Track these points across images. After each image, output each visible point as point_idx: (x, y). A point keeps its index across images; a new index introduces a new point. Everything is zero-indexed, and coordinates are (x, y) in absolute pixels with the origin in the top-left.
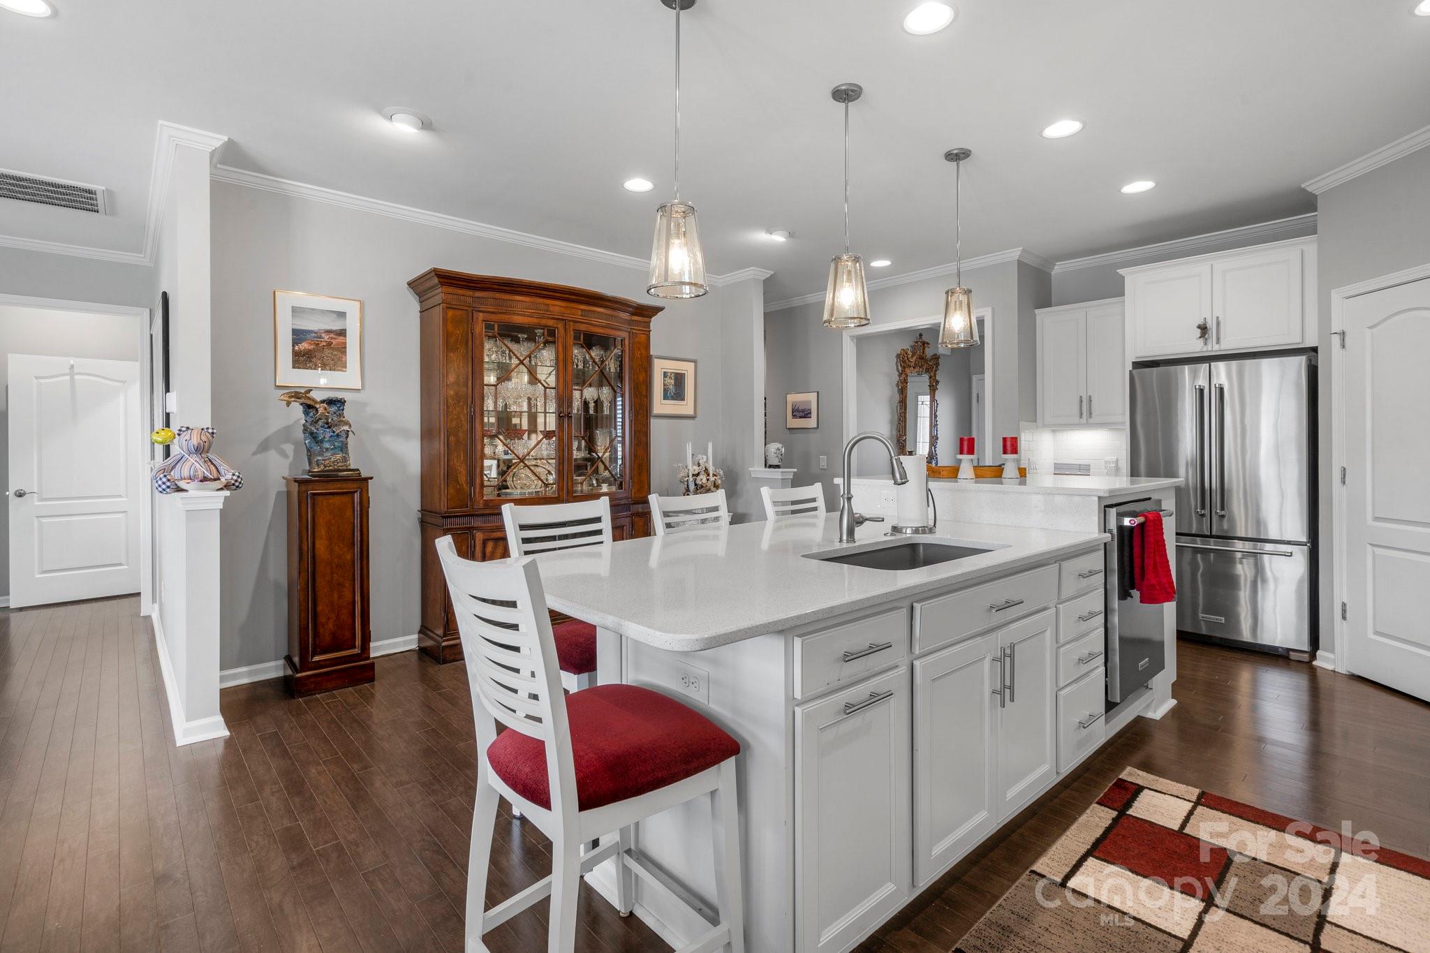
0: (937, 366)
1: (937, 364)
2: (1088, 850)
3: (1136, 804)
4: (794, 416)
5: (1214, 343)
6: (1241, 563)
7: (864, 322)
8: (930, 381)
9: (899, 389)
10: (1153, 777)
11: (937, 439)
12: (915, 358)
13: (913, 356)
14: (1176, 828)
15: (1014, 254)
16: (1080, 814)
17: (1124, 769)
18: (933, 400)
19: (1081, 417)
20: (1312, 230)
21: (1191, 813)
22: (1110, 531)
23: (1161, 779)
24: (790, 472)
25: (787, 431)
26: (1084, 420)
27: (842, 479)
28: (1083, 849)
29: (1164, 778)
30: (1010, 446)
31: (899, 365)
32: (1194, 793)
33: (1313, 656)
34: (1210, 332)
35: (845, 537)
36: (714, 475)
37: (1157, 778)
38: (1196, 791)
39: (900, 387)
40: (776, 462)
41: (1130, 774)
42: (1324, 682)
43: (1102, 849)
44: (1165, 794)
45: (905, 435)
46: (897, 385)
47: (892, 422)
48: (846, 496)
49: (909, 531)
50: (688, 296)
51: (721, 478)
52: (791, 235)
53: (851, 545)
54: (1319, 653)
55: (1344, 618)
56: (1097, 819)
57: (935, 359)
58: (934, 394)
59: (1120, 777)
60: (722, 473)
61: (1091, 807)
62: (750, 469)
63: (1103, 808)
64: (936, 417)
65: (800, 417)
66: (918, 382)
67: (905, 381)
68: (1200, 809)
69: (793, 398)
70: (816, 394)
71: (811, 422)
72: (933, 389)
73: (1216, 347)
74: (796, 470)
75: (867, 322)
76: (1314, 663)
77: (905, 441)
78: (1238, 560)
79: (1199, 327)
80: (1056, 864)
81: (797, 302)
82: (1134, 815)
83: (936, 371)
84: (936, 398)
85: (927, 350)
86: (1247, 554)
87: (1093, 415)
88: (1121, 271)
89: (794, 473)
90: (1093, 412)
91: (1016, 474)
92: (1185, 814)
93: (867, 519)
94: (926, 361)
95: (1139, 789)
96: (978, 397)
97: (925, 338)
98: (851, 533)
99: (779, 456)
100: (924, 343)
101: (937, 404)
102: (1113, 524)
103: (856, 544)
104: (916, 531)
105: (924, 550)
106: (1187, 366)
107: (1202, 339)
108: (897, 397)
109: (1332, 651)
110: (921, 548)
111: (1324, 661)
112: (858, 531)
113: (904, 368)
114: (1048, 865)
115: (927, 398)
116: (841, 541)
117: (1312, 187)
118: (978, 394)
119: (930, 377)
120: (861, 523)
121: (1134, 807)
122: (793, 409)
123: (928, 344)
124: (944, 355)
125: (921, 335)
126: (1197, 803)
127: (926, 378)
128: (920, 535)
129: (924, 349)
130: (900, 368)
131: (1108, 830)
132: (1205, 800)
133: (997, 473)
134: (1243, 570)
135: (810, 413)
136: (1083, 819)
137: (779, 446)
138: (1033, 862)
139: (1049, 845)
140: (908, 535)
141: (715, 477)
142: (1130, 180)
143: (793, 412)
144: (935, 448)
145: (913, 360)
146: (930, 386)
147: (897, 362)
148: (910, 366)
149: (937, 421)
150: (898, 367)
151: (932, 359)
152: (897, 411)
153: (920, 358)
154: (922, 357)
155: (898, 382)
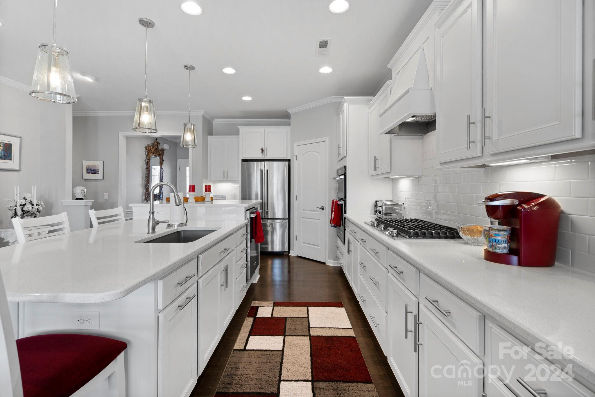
0: (163, 154)
1: (163, 153)
2: (249, 334)
3: (258, 313)
4: (88, 173)
5: (265, 155)
6: (269, 227)
7: (154, 131)
8: (160, 160)
9: (146, 162)
10: (260, 302)
12: (154, 149)
13: (152, 148)
14: (270, 316)
15: (201, 112)
16: (243, 323)
17: (251, 302)
18: (161, 169)
19: (224, 178)
20: (289, 124)
21: (273, 310)
22: (248, 219)
23: (263, 302)
24: (90, 202)
25: (83, 180)
26: (225, 179)
27: (149, 204)
28: (247, 335)
29: (263, 301)
30: (208, 189)
31: (146, 151)
32: (272, 303)
33: (289, 252)
34: (264, 151)
35: (151, 231)
36: (37, 205)
37: (262, 302)
38: (272, 302)
39: (147, 162)
40: (81, 197)
41: (254, 303)
42: (291, 260)
43: (253, 332)
44: (265, 306)
45: (149, 183)
46: (145, 161)
47: (142, 178)
48: (151, 212)
49: (176, 226)
50: (61, 102)
51: (42, 206)
52: (96, 79)
53: (154, 235)
54: (290, 251)
55: (296, 240)
56: (248, 322)
58: (162, 166)
59: (251, 305)
60: (43, 203)
61: (246, 319)
62: (62, 201)
63: (249, 318)
64: (162, 176)
65: (92, 173)
66: (155, 159)
67: (149, 159)
68: (275, 307)
69: (86, 164)
70: (103, 162)
71: (99, 176)
72: (161, 163)
73: (266, 157)
74: (94, 201)
75: (155, 131)
76: (289, 255)
77: (149, 186)
78: (268, 226)
79: (261, 149)
80: (240, 344)
81: (91, 114)
82: (258, 316)
83: (163, 156)
84: (163, 168)
85: (159, 146)
86: (272, 224)
87: (228, 178)
88: (238, 126)
89: (93, 202)
90: (228, 176)
91: (210, 200)
92: (272, 311)
93: (160, 222)
94: (159, 151)
95: (257, 308)
96: (180, 168)
97: (158, 141)
98: (154, 229)
99: (83, 193)
100: (158, 143)
101: (163, 170)
102: (248, 217)
103: (156, 234)
104: (179, 225)
105: (183, 233)
106: (255, 162)
107: (262, 154)
108: (145, 166)
109: (293, 250)
110: (182, 232)
111: (292, 254)
112: (157, 227)
113: (149, 153)
114: (238, 345)
115: (158, 168)
116: (148, 233)
117: (290, 111)
118: (180, 167)
119: (160, 158)
120: (158, 224)
121: (258, 314)
122: (87, 169)
123: (160, 143)
124: (167, 149)
125: (156, 139)
126: (274, 306)
127: (158, 158)
128: (181, 227)
129: (158, 146)
130: (147, 153)
131: (253, 325)
132: (276, 304)
133: (202, 199)
134: (269, 229)
135: (99, 171)
136: (244, 324)
137: (83, 188)
138: (233, 346)
139: (237, 338)
140: (176, 228)
141: (38, 206)
142: (245, 95)
143: (87, 171)
144: (162, 189)
145: (153, 150)
146: (160, 162)
147: (145, 150)
148: (151, 153)
149: (163, 178)
150: (145, 152)
151: (161, 150)
152: (145, 172)
153: (156, 150)
154: (157, 149)
155: (146, 159)
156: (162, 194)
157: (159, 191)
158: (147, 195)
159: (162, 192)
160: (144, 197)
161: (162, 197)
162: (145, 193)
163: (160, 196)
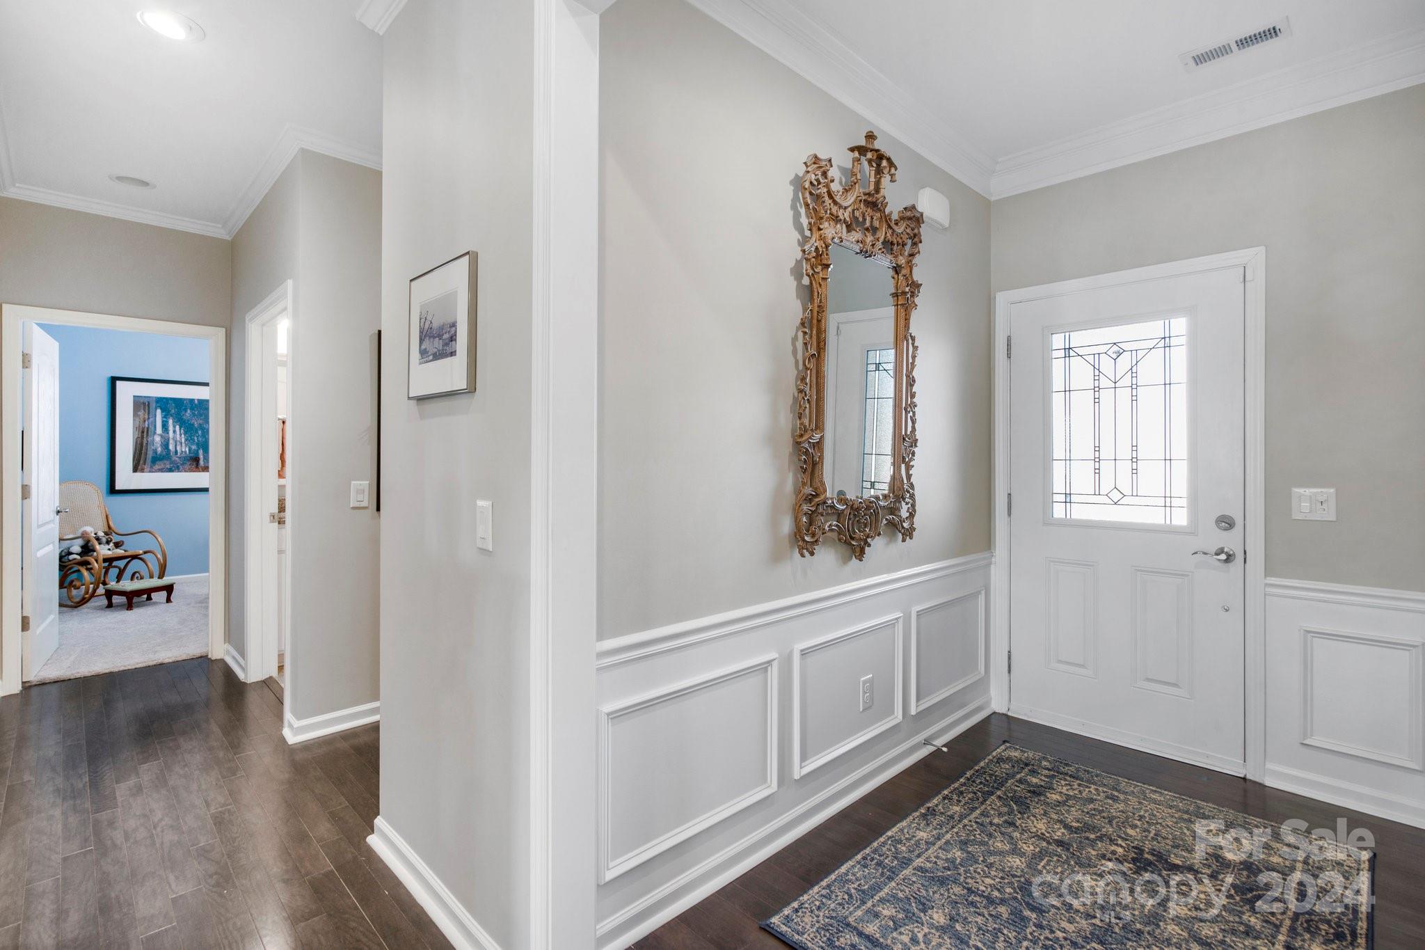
0: (915, 246)
1: (916, 239)
8: (896, 281)
11: (914, 443)
12: (852, 200)
13: (845, 191)
18: (903, 345)
31: (802, 210)
45: (819, 426)
46: (797, 272)
57: (910, 219)
58: (907, 320)
64: (911, 382)
67: (822, 266)
72: (902, 302)
77: (819, 445)
83: (912, 255)
84: (913, 330)
94: (884, 220)
96: (1009, 345)
101: (915, 348)
113: (819, 221)
118: (1009, 339)
119: (897, 269)
122: (421, 332)
123: (893, 171)
125: (870, 136)
129: (878, 181)
130: (805, 222)
144: (908, 468)
145: (849, 200)
146: (895, 295)
147: (795, 200)
148: (836, 219)
149: (913, 396)
150: (797, 216)
151: (902, 218)
152: (795, 352)
153: (867, 203)
154: (873, 203)
155: (798, 263)
156: (912, 496)
157: (893, 478)
158: (805, 507)
159: (912, 486)
160: (787, 526)
161: (912, 515)
162: (797, 492)
163: (893, 510)
